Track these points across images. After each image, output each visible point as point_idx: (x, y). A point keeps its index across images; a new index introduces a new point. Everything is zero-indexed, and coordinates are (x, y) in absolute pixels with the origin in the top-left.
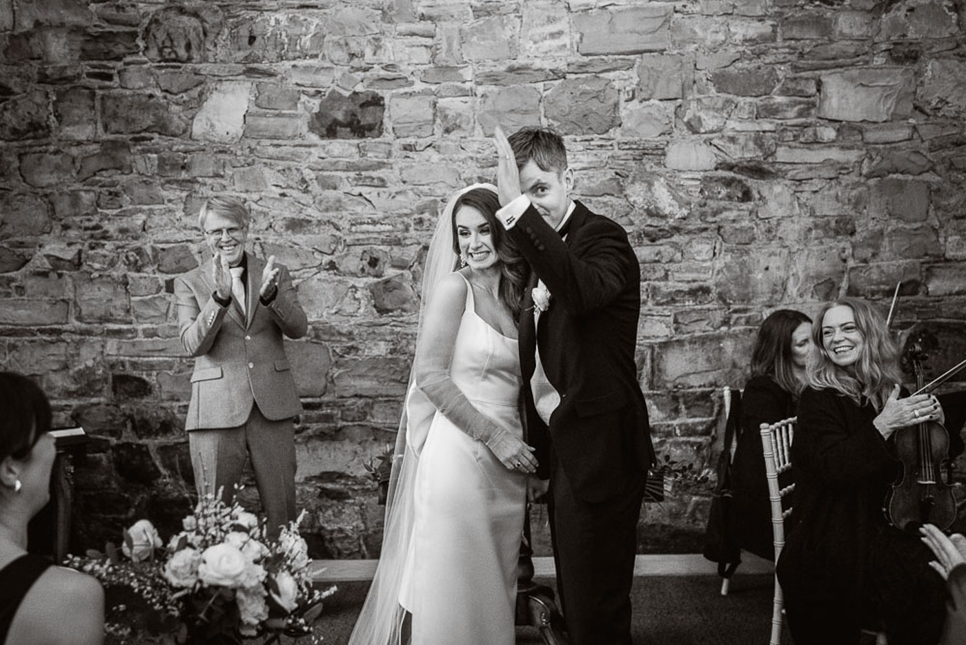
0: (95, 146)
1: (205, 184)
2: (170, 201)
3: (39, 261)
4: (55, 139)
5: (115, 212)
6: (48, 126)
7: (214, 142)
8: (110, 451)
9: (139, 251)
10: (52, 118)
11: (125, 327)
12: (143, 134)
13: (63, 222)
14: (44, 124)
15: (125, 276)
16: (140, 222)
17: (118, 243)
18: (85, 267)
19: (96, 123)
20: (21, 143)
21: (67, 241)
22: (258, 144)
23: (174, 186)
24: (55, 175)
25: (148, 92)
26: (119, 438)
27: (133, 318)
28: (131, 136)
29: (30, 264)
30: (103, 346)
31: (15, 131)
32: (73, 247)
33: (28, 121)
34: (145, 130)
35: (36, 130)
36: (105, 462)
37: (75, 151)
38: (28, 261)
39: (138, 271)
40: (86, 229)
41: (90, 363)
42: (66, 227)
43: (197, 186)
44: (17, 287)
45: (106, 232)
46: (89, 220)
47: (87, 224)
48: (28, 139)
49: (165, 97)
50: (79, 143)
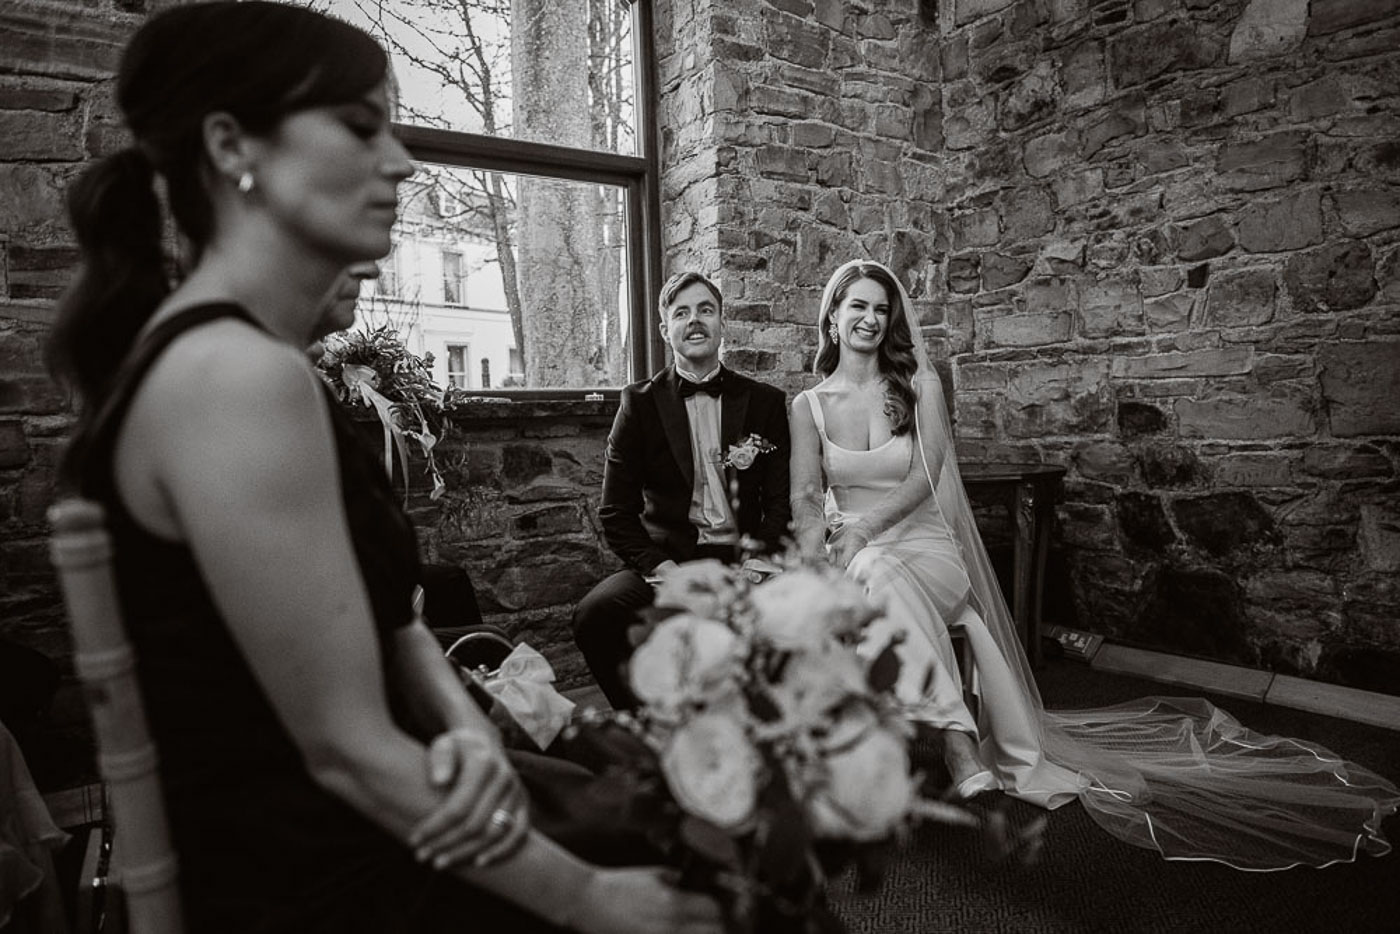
0: (1103, 110)
1: (1246, 124)
2: (1197, 159)
3: (1042, 268)
4: (1060, 114)
5: (1125, 189)
6: (1053, 101)
7: (1261, 59)
8: (1114, 503)
9: (1154, 236)
10: (1058, 89)
11: (1135, 340)
12: (1162, 77)
13: (1066, 216)
14: (1048, 99)
15: (1136, 272)
16: (1156, 196)
17: (1128, 229)
18: (1089, 267)
19: (1106, 82)
20: (1025, 129)
21: (1071, 237)
22: (1332, 40)
23: (1203, 138)
24: (1059, 157)
25: (1169, 18)
26: (1124, 488)
27: (1146, 327)
28: (1147, 84)
29: (1032, 272)
30: (1109, 367)
31: (1020, 117)
32: (1077, 244)
33: (1032, 100)
34: (1166, 71)
35: (1040, 109)
36: (1107, 517)
37: (1081, 123)
38: (1029, 269)
39: (1153, 262)
40: (1093, 217)
41: (1093, 389)
42: (1070, 220)
43: (1234, 130)
44: (1019, 301)
45: (1115, 217)
46: (1095, 206)
47: (1094, 212)
48: (1032, 122)
49: (1192, 18)
50: (1087, 111)
